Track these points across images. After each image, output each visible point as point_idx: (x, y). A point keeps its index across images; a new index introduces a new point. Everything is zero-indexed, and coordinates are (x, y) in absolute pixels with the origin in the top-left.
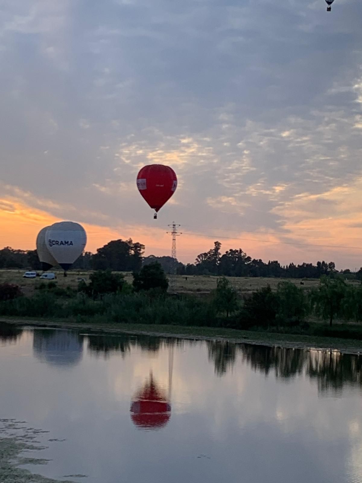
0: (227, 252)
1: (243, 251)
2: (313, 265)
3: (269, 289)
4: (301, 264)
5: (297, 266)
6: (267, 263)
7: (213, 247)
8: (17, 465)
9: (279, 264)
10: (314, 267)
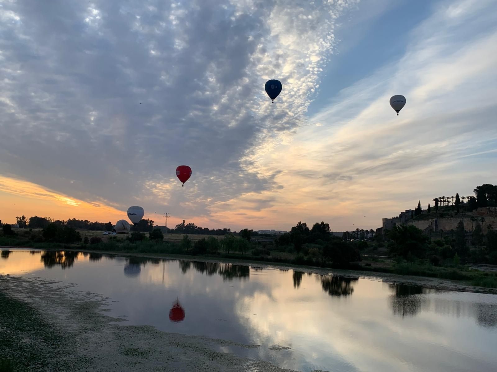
0: (188, 224)
1: (194, 224)
3: (204, 239)
4: (217, 229)
6: (204, 229)
7: (182, 222)
8: (98, 312)
10: (222, 230)
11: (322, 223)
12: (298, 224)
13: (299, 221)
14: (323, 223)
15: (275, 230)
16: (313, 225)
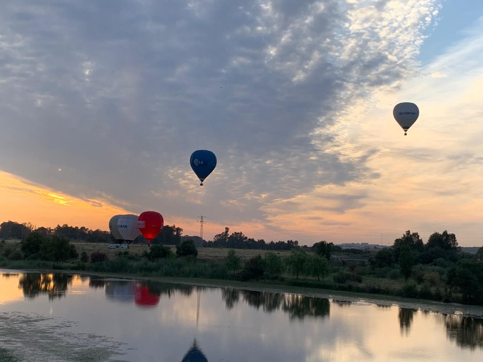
0: (233, 234)
1: (242, 233)
2: (285, 242)
3: (260, 257)
4: (278, 242)
5: (275, 243)
6: (257, 241)
7: (224, 231)
9: (264, 242)
10: (285, 244)
11: (445, 233)
12: (405, 234)
13: (407, 230)
14: (447, 234)
15: (368, 243)
16: (429, 236)
